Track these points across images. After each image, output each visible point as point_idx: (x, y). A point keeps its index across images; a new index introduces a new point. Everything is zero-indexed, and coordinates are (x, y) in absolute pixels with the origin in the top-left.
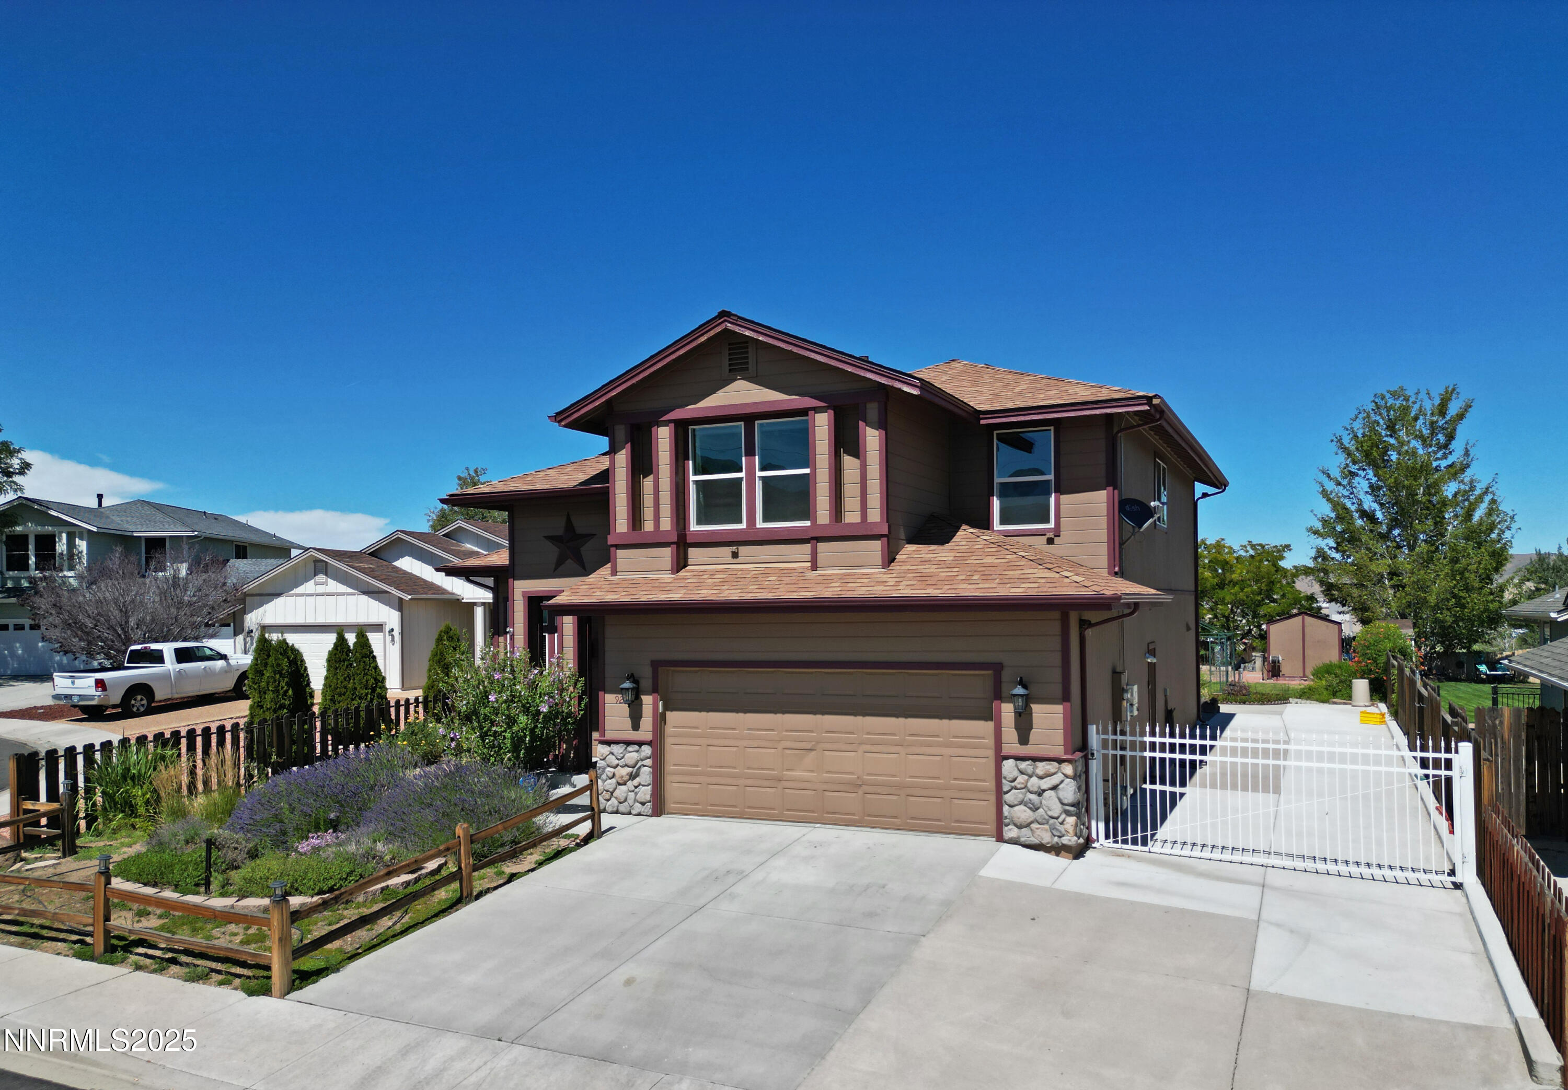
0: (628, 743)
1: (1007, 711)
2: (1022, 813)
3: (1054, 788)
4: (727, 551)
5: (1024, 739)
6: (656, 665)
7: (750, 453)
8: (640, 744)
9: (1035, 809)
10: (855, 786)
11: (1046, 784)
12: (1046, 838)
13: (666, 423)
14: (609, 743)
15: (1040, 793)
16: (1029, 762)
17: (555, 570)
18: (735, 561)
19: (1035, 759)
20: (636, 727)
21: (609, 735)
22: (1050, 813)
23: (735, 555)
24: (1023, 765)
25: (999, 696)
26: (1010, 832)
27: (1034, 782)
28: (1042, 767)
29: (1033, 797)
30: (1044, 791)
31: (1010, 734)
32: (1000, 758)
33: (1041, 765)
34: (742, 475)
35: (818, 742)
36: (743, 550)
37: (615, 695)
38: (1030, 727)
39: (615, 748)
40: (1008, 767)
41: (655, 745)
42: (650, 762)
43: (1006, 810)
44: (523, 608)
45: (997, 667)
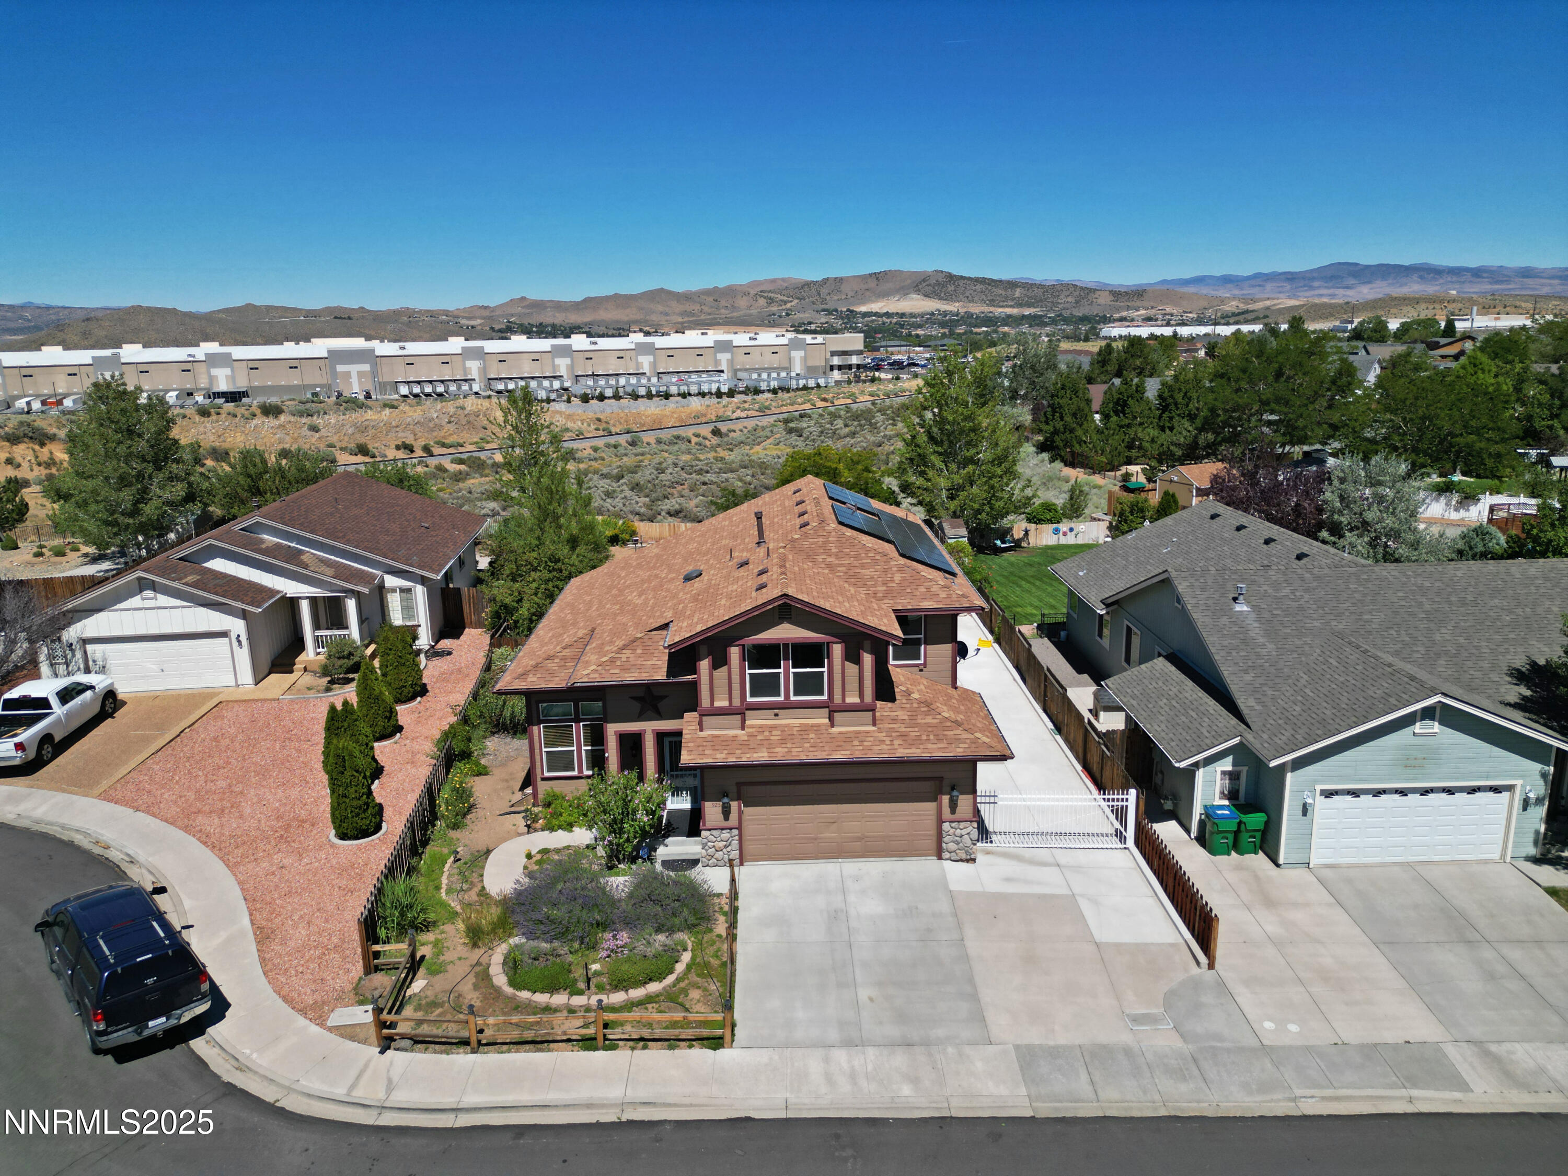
0: (722, 829)
1: (945, 799)
2: (952, 846)
3: (968, 834)
4: (770, 712)
5: (953, 811)
6: (739, 785)
7: (786, 659)
8: (730, 829)
9: (958, 843)
10: (860, 839)
11: (964, 832)
12: (964, 857)
13: (738, 645)
14: (710, 829)
15: (961, 836)
16: (956, 823)
17: (640, 717)
18: (776, 718)
19: (959, 822)
20: (726, 819)
21: (708, 825)
22: (966, 845)
23: (776, 715)
24: (953, 825)
25: (942, 793)
26: (946, 855)
27: (958, 832)
28: (962, 825)
29: (958, 839)
30: (963, 835)
31: (946, 809)
32: (940, 821)
33: (962, 823)
34: (781, 670)
35: (841, 818)
36: (781, 712)
37: (712, 803)
38: (956, 806)
39: (714, 832)
40: (946, 826)
41: (739, 828)
42: (737, 838)
43: (944, 845)
44: (615, 740)
45: (941, 779)
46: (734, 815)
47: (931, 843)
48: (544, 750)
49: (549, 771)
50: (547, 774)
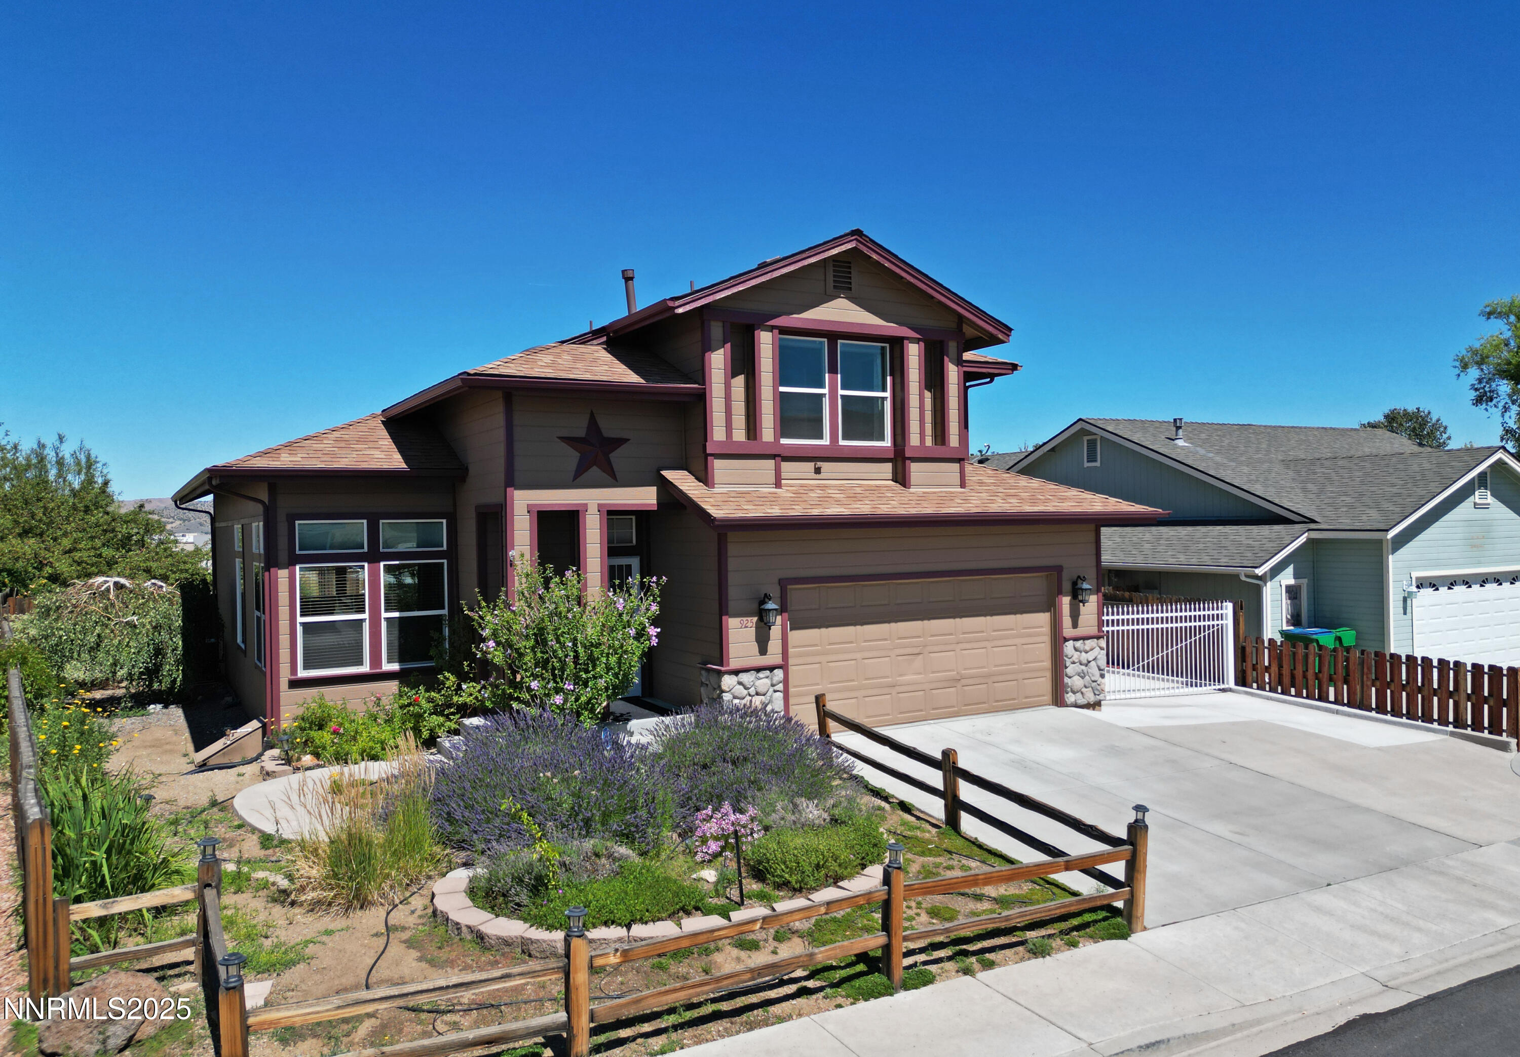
0: (758, 670)
1: (1065, 604)
2: (1077, 682)
3: (1095, 659)
4: (810, 466)
5: (1075, 625)
6: (783, 584)
7: (833, 369)
8: (771, 669)
9: (1083, 676)
10: (956, 681)
11: (1090, 656)
12: (1090, 698)
13: (771, 329)
14: (736, 672)
15: (1087, 664)
16: (1081, 641)
17: (575, 478)
18: (818, 476)
19: (1085, 638)
20: (763, 651)
21: (734, 664)
22: (1093, 679)
23: (818, 471)
24: (1079, 644)
25: (1060, 592)
26: (1070, 698)
27: (1084, 657)
29: (1083, 667)
30: (1089, 662)
31: (1067, 621)
32: (1058, 642)
33: (1087, 642)
34: (825, 391)
35: (925, 646)
36: (825, 466)
37: (739, 619)
38: (1079, 615)
39: (744, 677)
40: (1069, 647)
41: (784, 667)
42: (780, 687)
43: (1066, 680)
44: (527, 525)
45: (1059, 569)
46: (775, 645)
47: (1044, 683)
48: (300, 619)
49: (306, 667)
50: (302, 674)
